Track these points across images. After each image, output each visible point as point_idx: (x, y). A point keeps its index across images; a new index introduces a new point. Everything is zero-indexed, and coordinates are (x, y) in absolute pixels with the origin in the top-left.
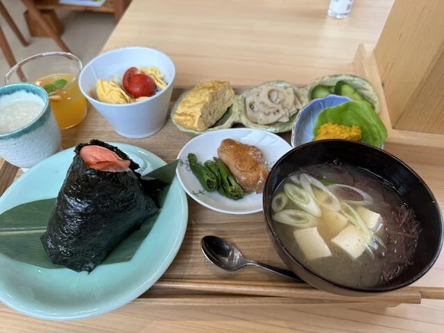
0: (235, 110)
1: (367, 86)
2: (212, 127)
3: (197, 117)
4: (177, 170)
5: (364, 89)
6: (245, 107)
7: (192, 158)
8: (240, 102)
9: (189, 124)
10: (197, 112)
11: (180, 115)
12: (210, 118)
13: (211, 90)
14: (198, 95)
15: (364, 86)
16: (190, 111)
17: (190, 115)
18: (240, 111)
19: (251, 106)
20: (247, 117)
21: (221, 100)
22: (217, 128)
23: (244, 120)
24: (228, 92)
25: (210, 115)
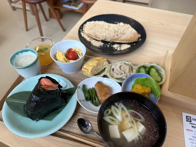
0: (106, 70)
1: (163, 70)
2: (96, 75)
3: (90, 71)
4: (76, 90)
5: (161, 71)
6: (111, 69)
7: (84, 86)
8: (109, 67)
9: (87, 73)
10: (90, 69)
11: (84, 69)
12: (95, 72)
13: (98, 61)
14: (93, 62)
15: (161, 70)
16: (88, 68)
17: (87, 70)
18: (108, 71)
19: (113, 70)
20: (110, 74)
21: (101, 65)
22: (97, 76)
23: (108, 75)
24: (105, 63)
25: (96, 70)
